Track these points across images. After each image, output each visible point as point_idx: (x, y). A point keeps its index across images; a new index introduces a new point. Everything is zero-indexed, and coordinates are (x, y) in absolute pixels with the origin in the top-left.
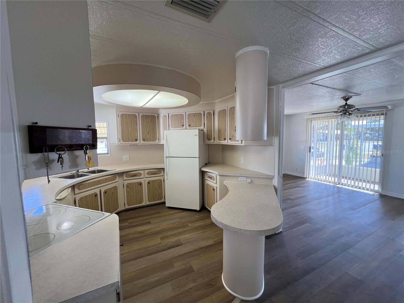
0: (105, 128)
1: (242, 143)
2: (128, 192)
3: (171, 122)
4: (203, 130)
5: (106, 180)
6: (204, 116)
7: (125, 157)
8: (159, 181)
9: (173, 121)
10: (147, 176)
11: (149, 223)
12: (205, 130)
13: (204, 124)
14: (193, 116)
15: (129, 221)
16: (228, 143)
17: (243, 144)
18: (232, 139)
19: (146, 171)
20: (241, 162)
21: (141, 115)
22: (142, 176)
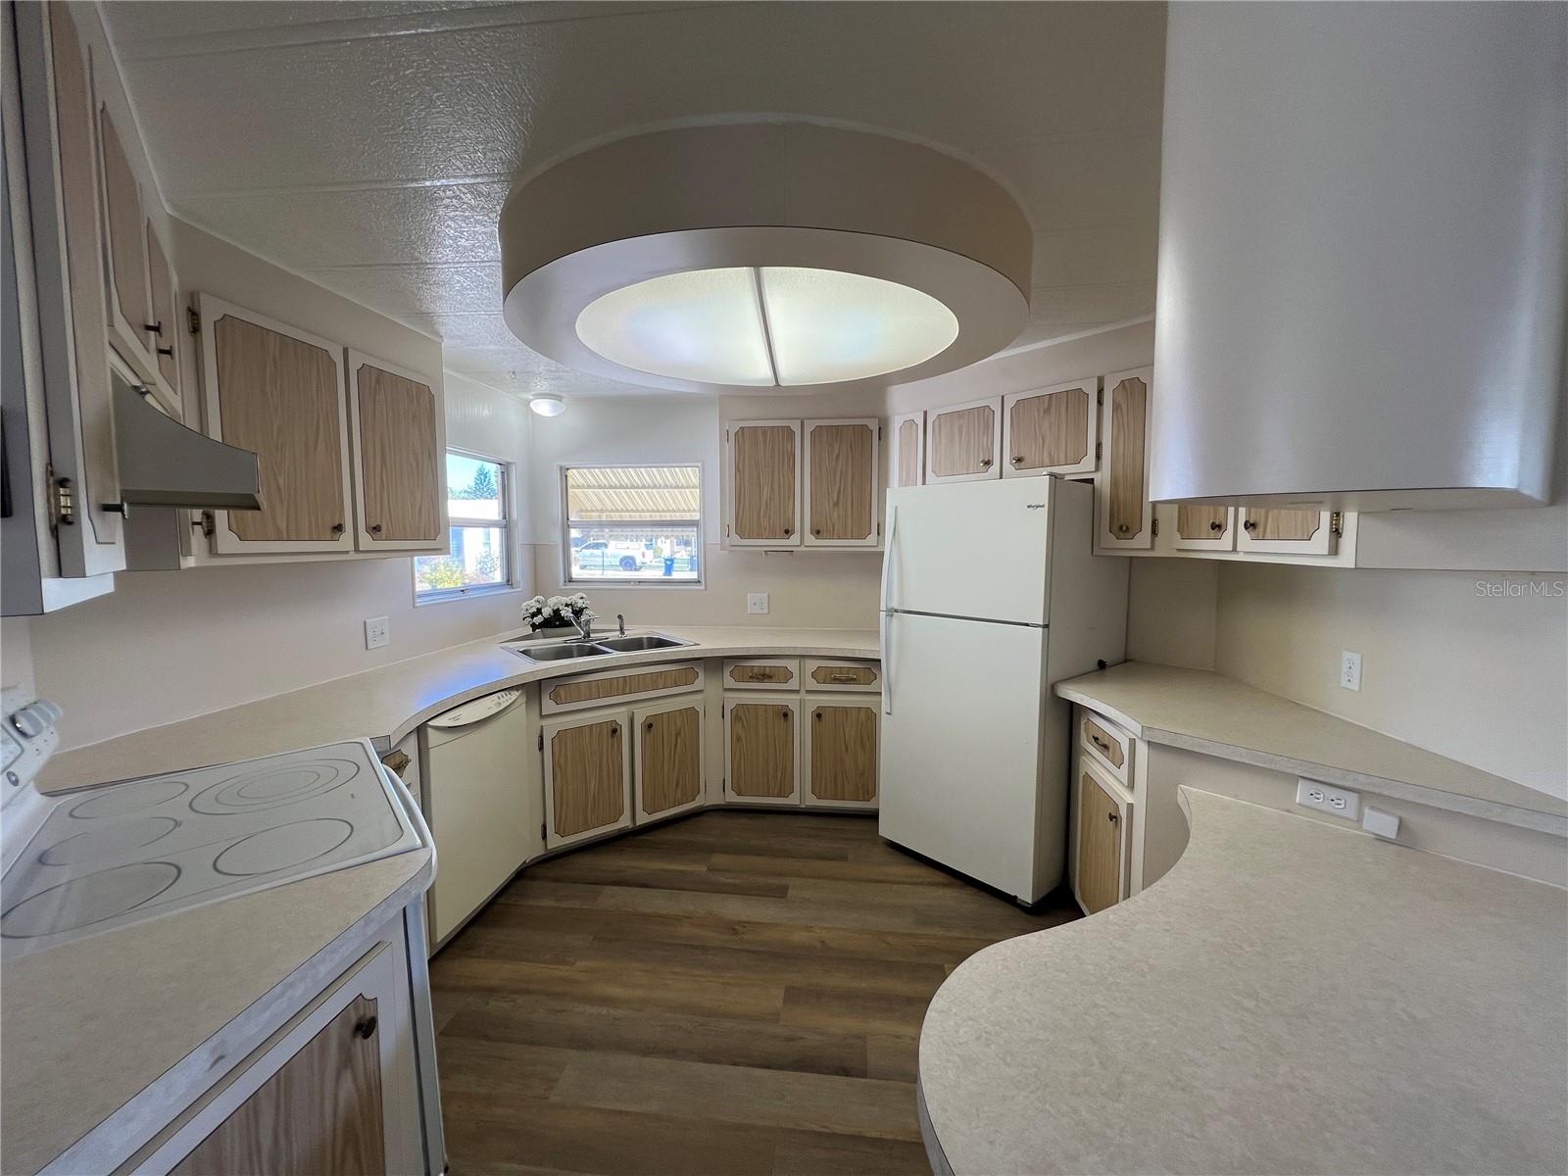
0: (694, 487)
1: (1334, 550)
2: (739, 739)
3: (936, 447)
4: (1091, 481)
5: (654, 682)
6: (1100, 402)
7: (756, 599)
8: (863, 714)
9: (943, 441)
10: (812, 684)
11: (779, 893)
12: (1103, 479)
13: (1099, 446)
14: (1038, 410)
15: (719, 860)
16: (1235, 550)
17: (1346, 559)
18: (1260, 529)
19: (812, 665)
20: (1344, 683)
21: (810, 427)
22: (793, 684)
